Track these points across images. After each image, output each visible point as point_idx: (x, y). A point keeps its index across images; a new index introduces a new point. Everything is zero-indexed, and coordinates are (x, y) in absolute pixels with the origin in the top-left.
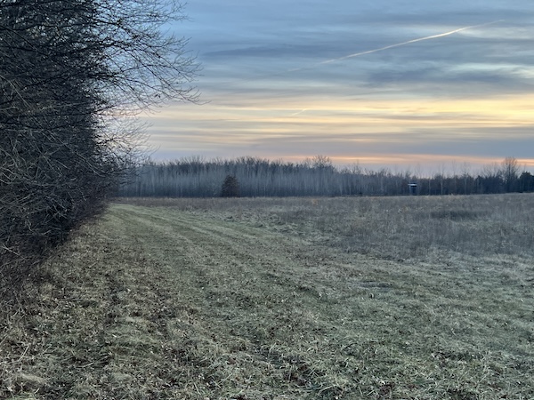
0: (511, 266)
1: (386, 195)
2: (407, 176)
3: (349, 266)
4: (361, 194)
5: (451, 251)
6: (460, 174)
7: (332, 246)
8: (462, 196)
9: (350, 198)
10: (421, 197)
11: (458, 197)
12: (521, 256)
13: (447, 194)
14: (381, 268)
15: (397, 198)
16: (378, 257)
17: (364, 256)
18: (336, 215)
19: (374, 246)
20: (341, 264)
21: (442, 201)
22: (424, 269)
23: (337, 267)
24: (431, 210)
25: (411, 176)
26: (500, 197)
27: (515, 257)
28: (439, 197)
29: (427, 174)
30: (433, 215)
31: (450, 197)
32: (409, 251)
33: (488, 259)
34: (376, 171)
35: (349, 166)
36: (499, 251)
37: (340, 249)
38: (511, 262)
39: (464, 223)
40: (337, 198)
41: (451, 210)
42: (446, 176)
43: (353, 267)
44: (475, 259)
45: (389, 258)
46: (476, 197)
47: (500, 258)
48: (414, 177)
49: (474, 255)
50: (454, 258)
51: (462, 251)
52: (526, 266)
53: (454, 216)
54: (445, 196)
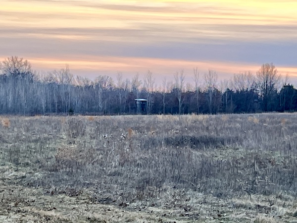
0: (267, 210)
1: (105, 113)
2: (134, 88)
4: (71, 112)
6: (203, 86)
7: (30, 185)
8: (206, 116)
9: (55, 118)
10: (153, 116)
11: (201, 117)
12: (280, 197)
13: (186, 113)
15: (120, 117)
16: (93, 200)
17: (74, 199)
18: (36, 141)
19: (88, 186)
20: (42, 211)
21: (180, 123)
24: (165, 135)
25: (140, 88)
26: (255, 118)
27: (272, 198)
28: (176, 117)
29: (161, 86)
30: (168, 142)
31: (190, 117)
32: (134, 191)
33: (238, 201)
34: (93, 80)
35: (55, 72)
36: (252, 191)
37: (40, 189)
38: (267, 205)
39: (208, 153)
40: (37, 117)
41: (191, 135)
42: (185, 89)
44: (222, 202)
46: (224, 117)
47: (253, 200)
48: (144, 90)
51: (204, 191)
52: (285, 210)
53: (196, 143)
54: (184, 116)
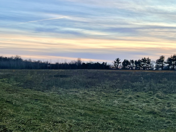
0: (78, 92)
1: (40, 69)
2: (47, 63)
3: (25, 93)
4: (31, 69)
5: (60, 88)
6: (64, 62)
8: (64, 70)
9: (27, 70)
10: (51, 70)
11: (63, 70)
12: (81, 89)
13: (60, 69)
14: (36, 94)
15: (43, 70)
16: (35, 90)
17: (31, 90)
18: (22, 76)
22: (50, 94)
23: (21, 94)
24: (54, 74)
26: (76, 70)
27: (79, 89)
28: (57, 70)
30: (55, 76)
32: (46, 88)
33: (71, 90)
34: (37, 61)
35: (27, 59)
36: (75, 88)
37: (22, 87)
38: (78, 91)
39: (64, 79)
40: (22, 70)
41: (60, 74)
42: (59, 63)
43: (26, 93)
44: (67, 90)
45: (39, 90)
46: (69, 70)
47: (75, 90)
48: (49, 63)
49: (67, 89)
50: (60, 90)
51: (63, 88)
52: (82, 92)
53: (61, 76)
54: (59, 70)
